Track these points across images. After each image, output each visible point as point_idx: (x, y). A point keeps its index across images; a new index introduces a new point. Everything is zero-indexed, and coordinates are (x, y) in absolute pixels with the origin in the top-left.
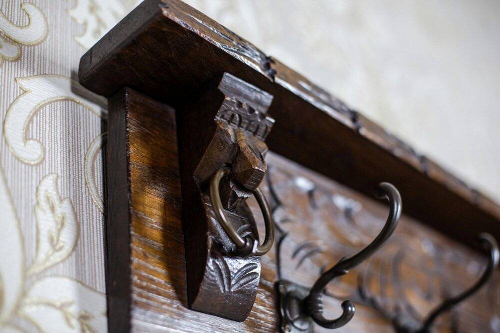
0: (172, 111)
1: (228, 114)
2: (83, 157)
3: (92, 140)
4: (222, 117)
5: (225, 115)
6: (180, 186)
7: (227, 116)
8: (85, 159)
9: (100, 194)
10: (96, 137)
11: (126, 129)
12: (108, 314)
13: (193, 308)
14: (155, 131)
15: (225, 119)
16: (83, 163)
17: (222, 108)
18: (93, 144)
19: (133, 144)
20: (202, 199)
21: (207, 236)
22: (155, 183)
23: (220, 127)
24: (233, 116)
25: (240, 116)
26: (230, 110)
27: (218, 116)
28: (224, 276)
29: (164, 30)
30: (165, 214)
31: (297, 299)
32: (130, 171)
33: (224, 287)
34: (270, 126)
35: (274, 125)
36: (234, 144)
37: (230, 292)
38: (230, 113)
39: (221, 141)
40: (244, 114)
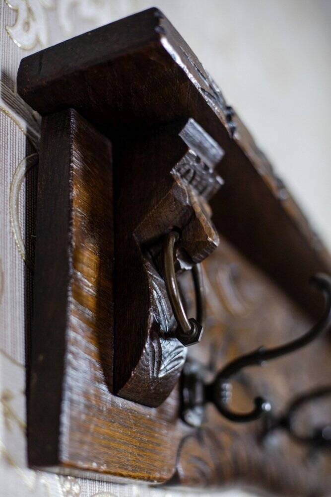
0: (109, 144)
1: (185, 169)
2: (9, 185)
3: (17, 164)
4: (178, 170)
5: (182, 169)
6: (113, 241)
7: (183, 170)
8: (11, 189)
9: (22, 235)
10: (22, 161)
11: (70, 163)
12: (28, 392)
13: (118, 394)
14: (95, 170)
15: (180, 173)
16: (8, 194)
17: (182, 161)
18: (19, 168)
19: (76, 184)
20: (144, 265)
21: (149, 313)
22: (94, 236)
23: (177, 183)
24: (188, 171)
25: (195, 173)
26: (189, 164)
27: (175, 168)
28: (156, 360)
29: (152, 58)
30: (99, 276)
31: (202, 381)
32: (72, 219)
33: (153, 372)
34: (217, 187)
35: (222, 187)
36: (188, 206)
37: (157, 377)
38: (187, 167)
39: (175, 200)
40: (199, 171)
